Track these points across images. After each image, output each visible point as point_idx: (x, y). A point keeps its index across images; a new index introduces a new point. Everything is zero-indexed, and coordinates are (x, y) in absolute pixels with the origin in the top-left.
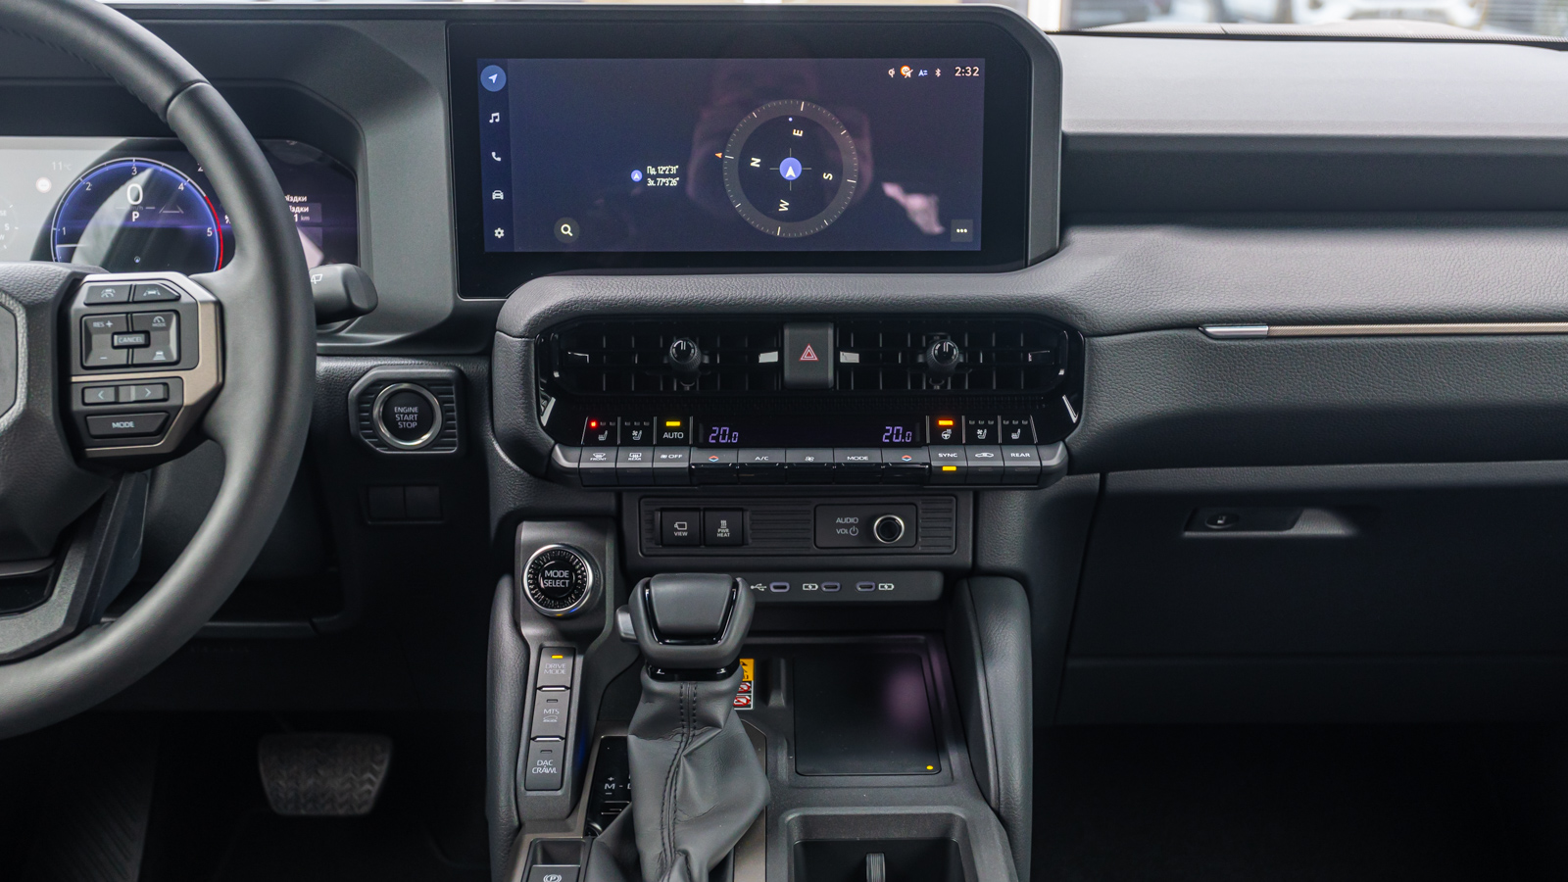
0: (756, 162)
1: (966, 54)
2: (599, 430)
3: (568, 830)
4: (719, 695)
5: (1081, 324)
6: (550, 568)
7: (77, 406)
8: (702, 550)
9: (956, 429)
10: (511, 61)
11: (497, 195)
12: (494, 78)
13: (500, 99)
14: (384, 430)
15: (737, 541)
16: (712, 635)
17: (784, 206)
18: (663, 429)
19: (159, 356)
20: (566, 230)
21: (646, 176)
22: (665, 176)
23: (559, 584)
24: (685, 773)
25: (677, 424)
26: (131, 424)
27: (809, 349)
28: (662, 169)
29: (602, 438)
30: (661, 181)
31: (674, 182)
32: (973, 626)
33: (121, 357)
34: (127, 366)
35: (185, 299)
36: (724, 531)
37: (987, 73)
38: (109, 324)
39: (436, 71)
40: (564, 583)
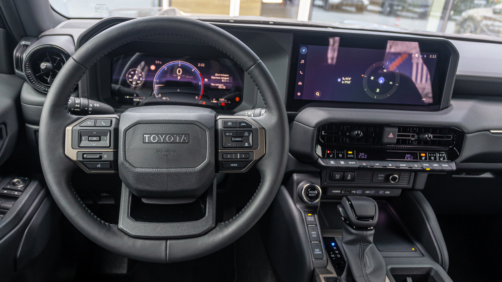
0: (372, 78)
1: (433, 52)
2: (330, 154)
5: (465, 131)
6: (310, 190)
7: (220, 159)
8: (342, 182)
9: (426, 156)
10: (309, 46)
11: (300, 83)
12: (304, 50)
13: (304, 57)
15: (353, 179)
16: (372, 218)
17: (378, 90)
18: (347, 154)
19: (246, 145)
20: (318, 94)
21: (342, 80)
22: (347, 80)
24: (366, 258)
25: (351, 152)
26: (236, 165)
27: (391, 134)
28: (347, 79)
29: (331, 156)
30: (346, 82)
31: (349, 82)
33: (234, 145)
34: (237, 147)
35: (253, 127)
36: (349, 177)
37: (438, 57)
38: (231, 134)
39: (289, 48)
40: (314, 195)
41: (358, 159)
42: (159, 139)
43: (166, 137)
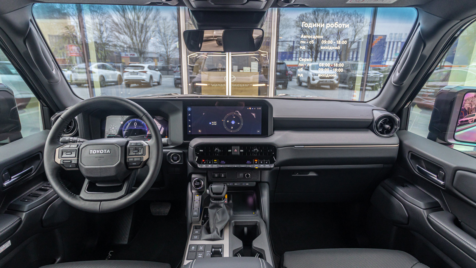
0: (228, 121)
1: (259, 106)
2: (204, 162)
3: (199, 224)
4: (222, 203)
5: (276, 146)
6: (197, 182)
7: (127, 161)
8: (220, 179)
9: (258, 162)
10: (192, 107)
11: (190, 126)
12: (189, 109)
13: (190, 112)
14: (172, 160)
15: (225, 177)
16: (221, 194)
17: (232, 128)
18: (214, 161)
19: (140, 154)
20: (200, 131)
21: (212, 123)
22: (214, 123)
23: (198, 185)
25: (216, 161)
26: (135, 164)
27: (236, 150)
28: (214, 122)
29: (205, 163)
30: (214, 124)
31: (216, 124)
32: (260, 191)
33: (134, 154)
34: (135, 155)
35: (144, 145)
36: (223, 176)
37: (262, 109)
38: (133, 149)
39: (181, 108)
41: (220, 164)
42: (97, 152)
43: (100, 151)
